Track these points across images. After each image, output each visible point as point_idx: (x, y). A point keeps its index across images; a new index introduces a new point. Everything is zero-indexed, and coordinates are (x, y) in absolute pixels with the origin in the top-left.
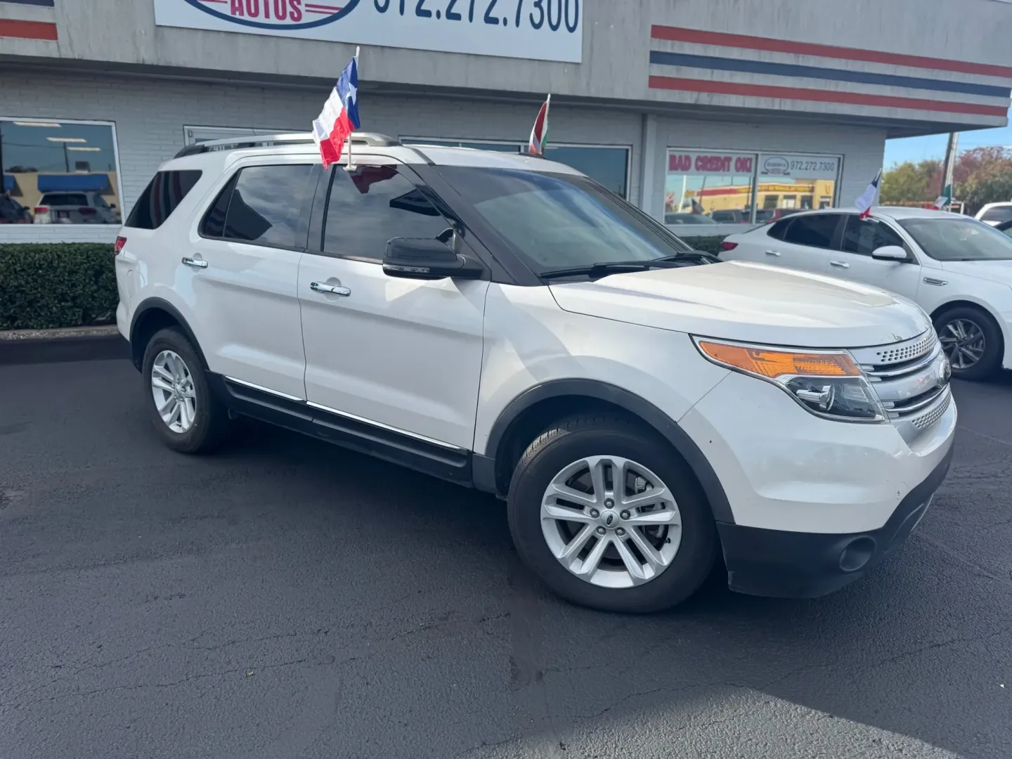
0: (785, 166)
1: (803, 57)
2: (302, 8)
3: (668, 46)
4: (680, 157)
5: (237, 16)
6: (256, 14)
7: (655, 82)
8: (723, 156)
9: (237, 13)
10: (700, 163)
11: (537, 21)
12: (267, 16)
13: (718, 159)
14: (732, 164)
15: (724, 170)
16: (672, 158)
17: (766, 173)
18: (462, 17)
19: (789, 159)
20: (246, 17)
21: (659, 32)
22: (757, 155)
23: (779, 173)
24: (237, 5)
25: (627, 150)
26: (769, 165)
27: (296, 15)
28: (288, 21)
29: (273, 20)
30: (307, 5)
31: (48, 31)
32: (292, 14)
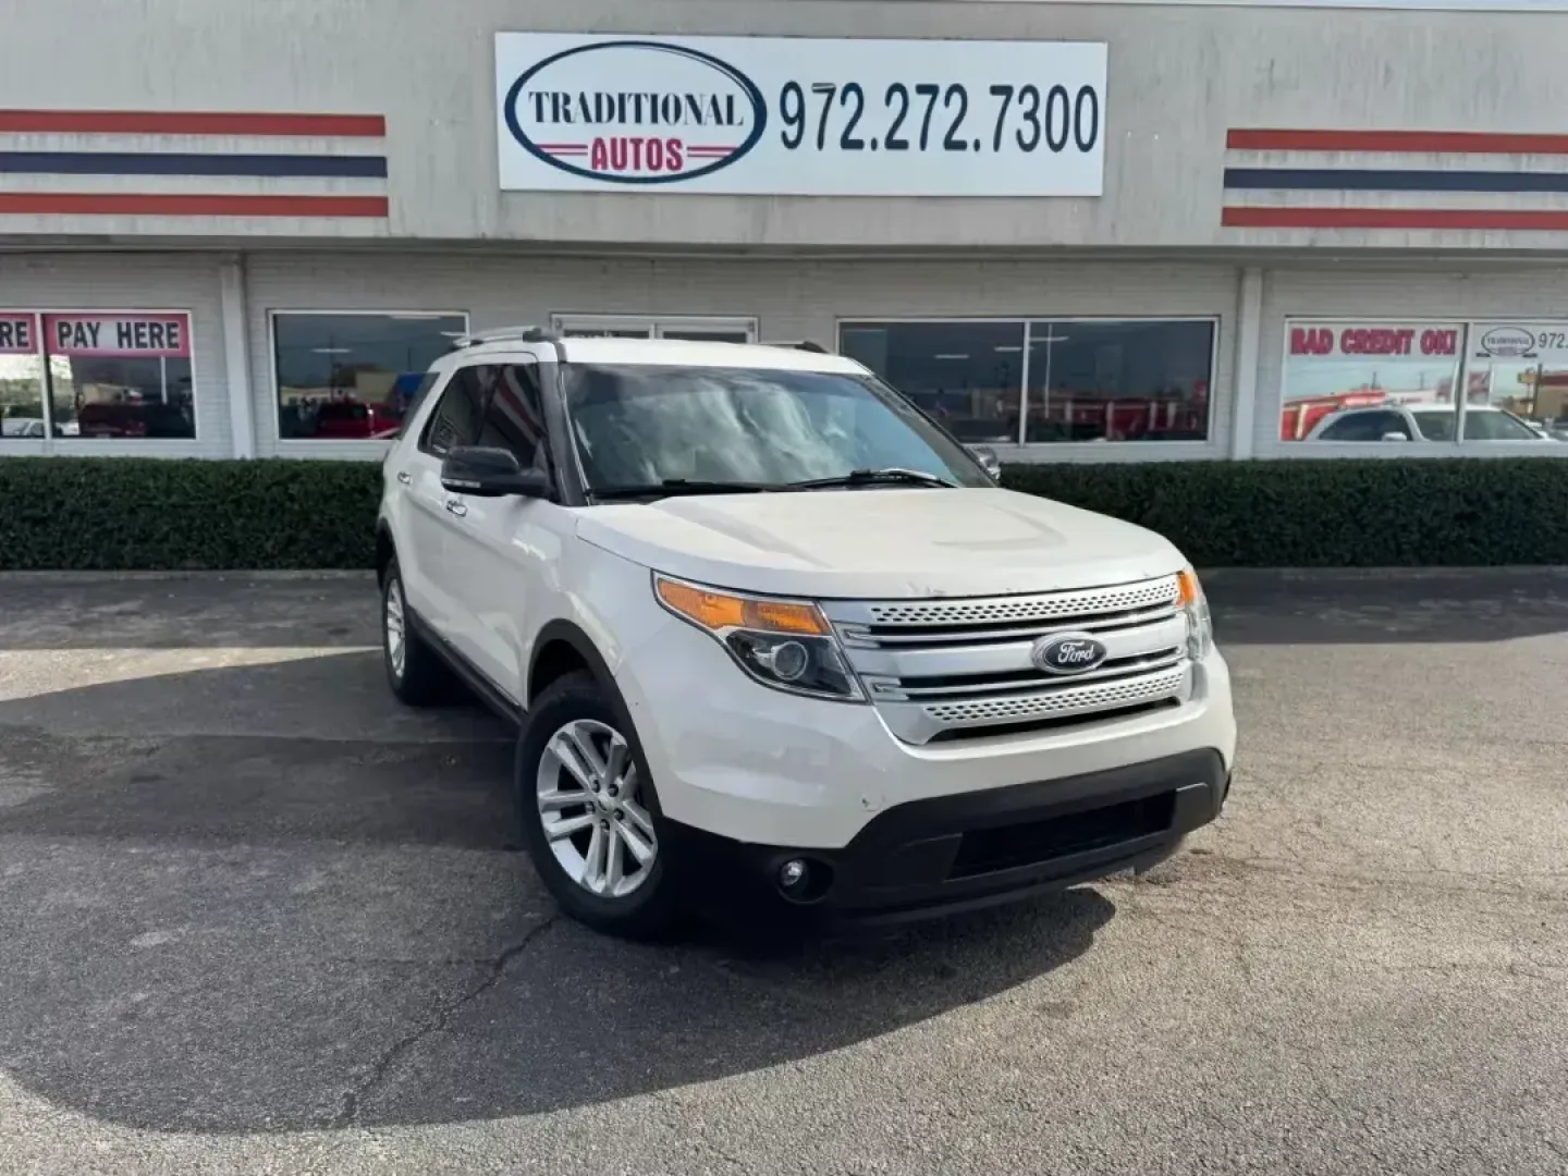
0: (1526, 342)
1: (1530, 159)
2: (683, 152)
3: (1258, 160)
4: (1312, 332)
5: (600, 170)
6: (623, 165)
7: (1232, 217)
8: (1395, 328)
9: (600, 166)
10: (1351, 342)
11: (1028, 139)
12: (637, 166)
13: (1386, 333)
14: (1416, 343)
15: (1399, 352)
16: (1297, 336)
17: (1488, 356)
18: (911, 145)
19: (1537, 332)
20: (611, 171)
21: (1239, 139)
22: (1466, 325)
23: (1516, 354)
24: (599, 155)
25: (1212, 323)
26: (1493, 341)
27: (674, 163)
28: (665, 171)
29: (645, 172)
30: (689, 148)
31: (378, 207)
32: (669, 162)
